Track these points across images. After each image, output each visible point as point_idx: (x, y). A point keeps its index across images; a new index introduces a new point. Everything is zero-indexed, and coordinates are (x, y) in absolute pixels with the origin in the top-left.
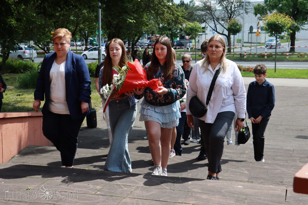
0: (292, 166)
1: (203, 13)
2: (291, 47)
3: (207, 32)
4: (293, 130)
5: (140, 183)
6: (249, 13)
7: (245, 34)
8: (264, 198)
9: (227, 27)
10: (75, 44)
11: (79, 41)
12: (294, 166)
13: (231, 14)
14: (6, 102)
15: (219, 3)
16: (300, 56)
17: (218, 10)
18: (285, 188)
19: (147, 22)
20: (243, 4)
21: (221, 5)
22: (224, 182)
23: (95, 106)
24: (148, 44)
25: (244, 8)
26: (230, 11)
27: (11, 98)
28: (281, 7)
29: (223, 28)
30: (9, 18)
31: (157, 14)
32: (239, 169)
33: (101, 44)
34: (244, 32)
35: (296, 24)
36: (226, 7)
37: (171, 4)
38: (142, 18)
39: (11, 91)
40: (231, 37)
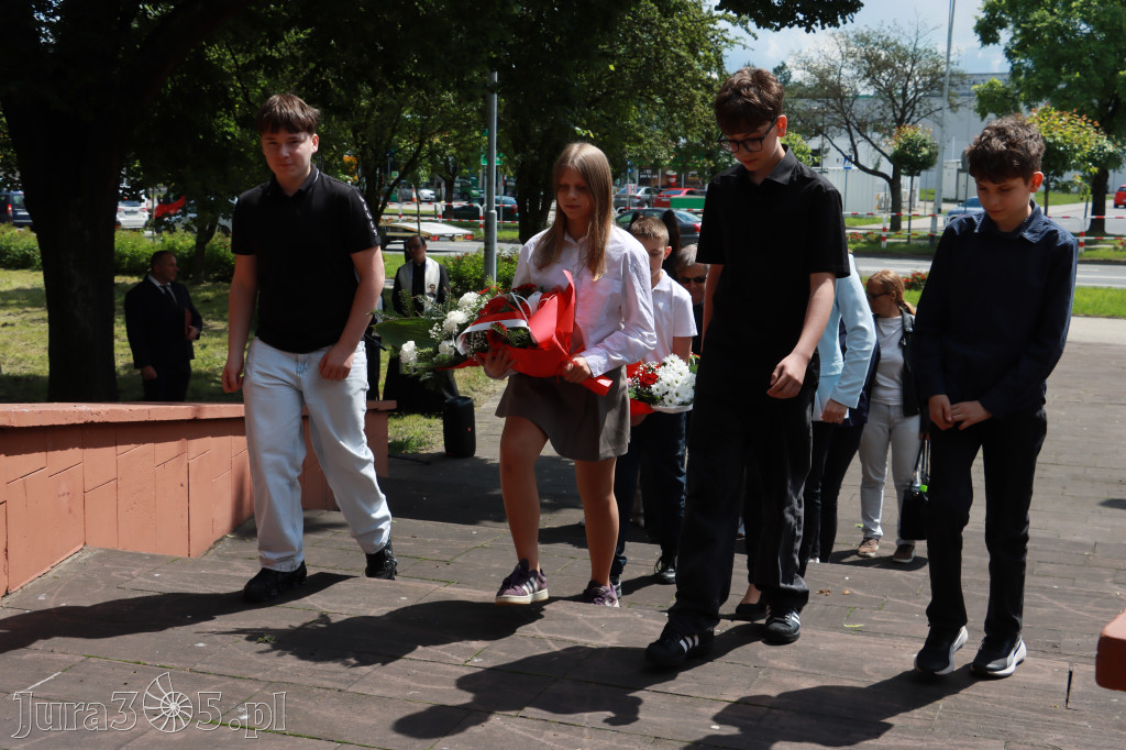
0: (1090, 596)
1: (815, 106)
2: (1094, 217)
3: (826, 165)
4: (1093, 481)
5: (607, 636)
6: (960, 108)
7: (945, 172)
8: (997, 696)
9: (889, 151)
10: (414, 196)
11: (427, 186)
12: (1096, 597)
13: (902, 111)
14: (204, 369)
15: (867, 76)
16: (1121, 247)
17: (863, 96)
18: (1066, 666)
19: (641, 130)
20: (941, 80)
21: (874, 82)
22: (871, 639)
23: (472, 389)
24: (639, 198)
25: (946, 94)
26: (900, 102)
27: (218, 357)
28: (1064, 90)
29: (877, 152)
30: (221, 116)
31: (671, 106)
32: (920, 601)
33: (495, 197)
34: (942, 167)
35: (1110, 148)
36: (889, 90)
37: (715, 76)
38: (625, 118)
39: (219, 336)
40: (902, 181)
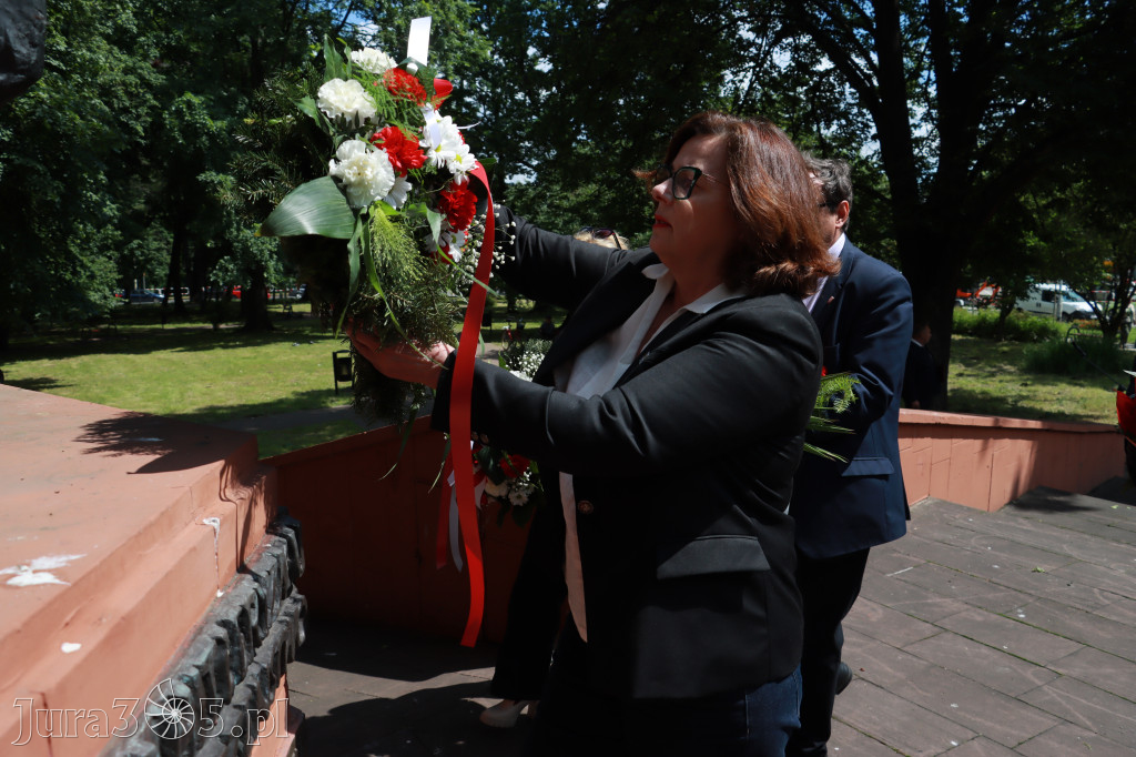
27: (1009, 388)
39: (1011, 375)
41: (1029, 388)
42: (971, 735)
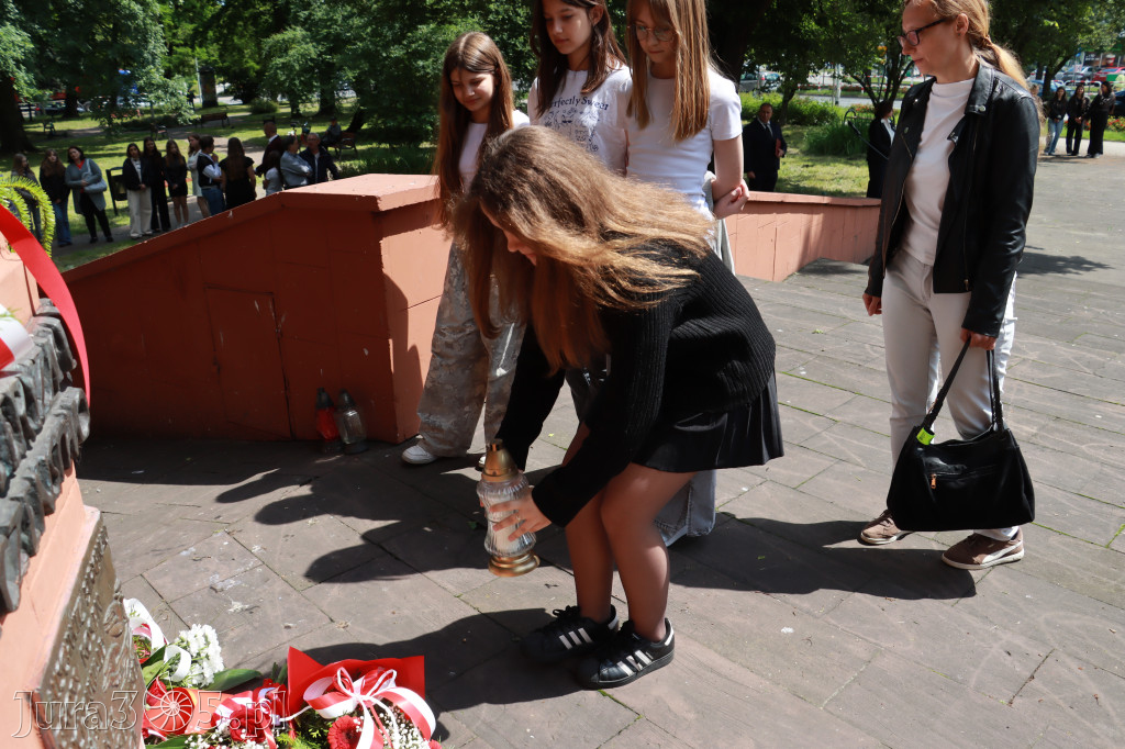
19: (1092, 24)
24: (1083, 74)
27: (792, 170)
39: (794, 157)
41: (810, 169)
42: (759, 480)
